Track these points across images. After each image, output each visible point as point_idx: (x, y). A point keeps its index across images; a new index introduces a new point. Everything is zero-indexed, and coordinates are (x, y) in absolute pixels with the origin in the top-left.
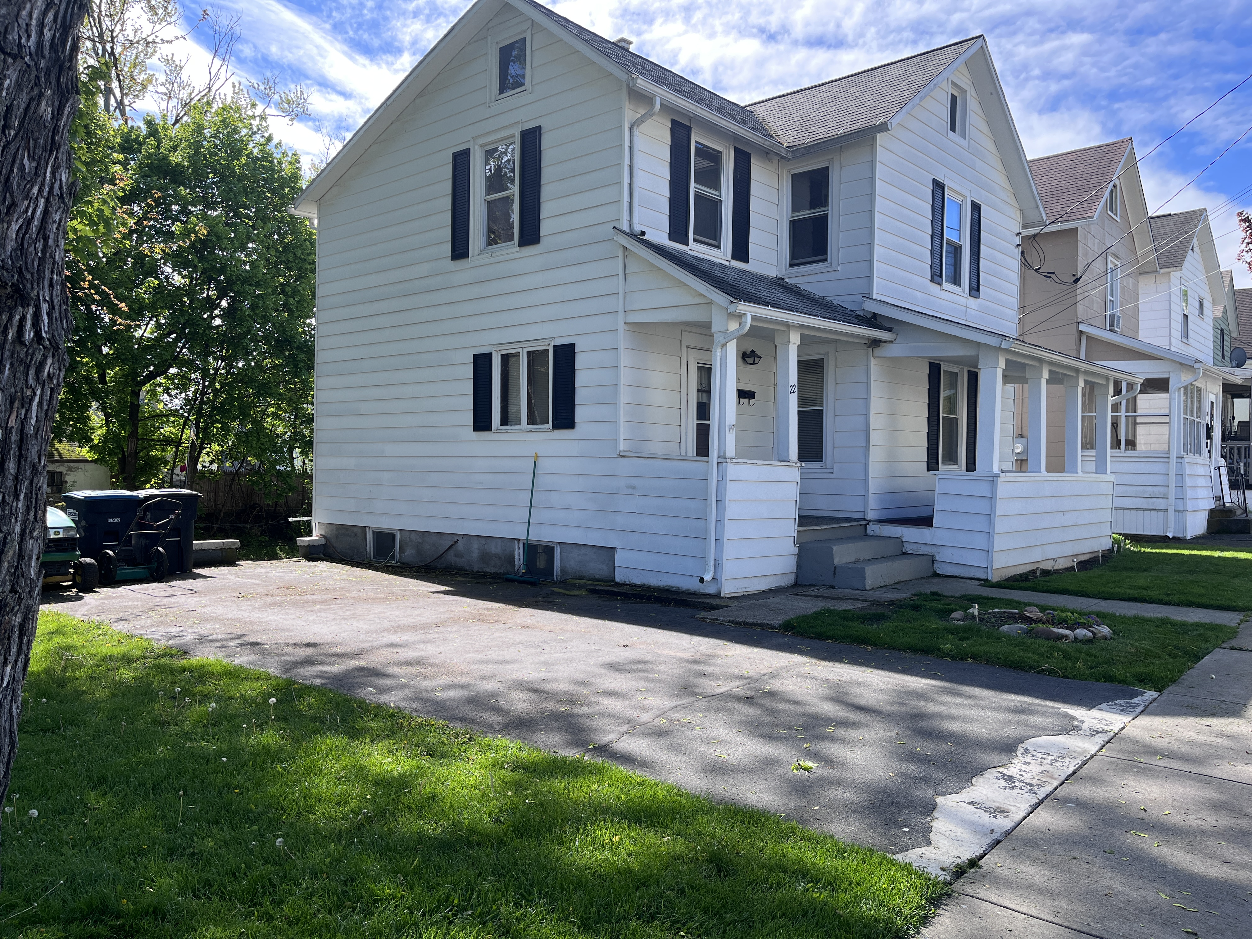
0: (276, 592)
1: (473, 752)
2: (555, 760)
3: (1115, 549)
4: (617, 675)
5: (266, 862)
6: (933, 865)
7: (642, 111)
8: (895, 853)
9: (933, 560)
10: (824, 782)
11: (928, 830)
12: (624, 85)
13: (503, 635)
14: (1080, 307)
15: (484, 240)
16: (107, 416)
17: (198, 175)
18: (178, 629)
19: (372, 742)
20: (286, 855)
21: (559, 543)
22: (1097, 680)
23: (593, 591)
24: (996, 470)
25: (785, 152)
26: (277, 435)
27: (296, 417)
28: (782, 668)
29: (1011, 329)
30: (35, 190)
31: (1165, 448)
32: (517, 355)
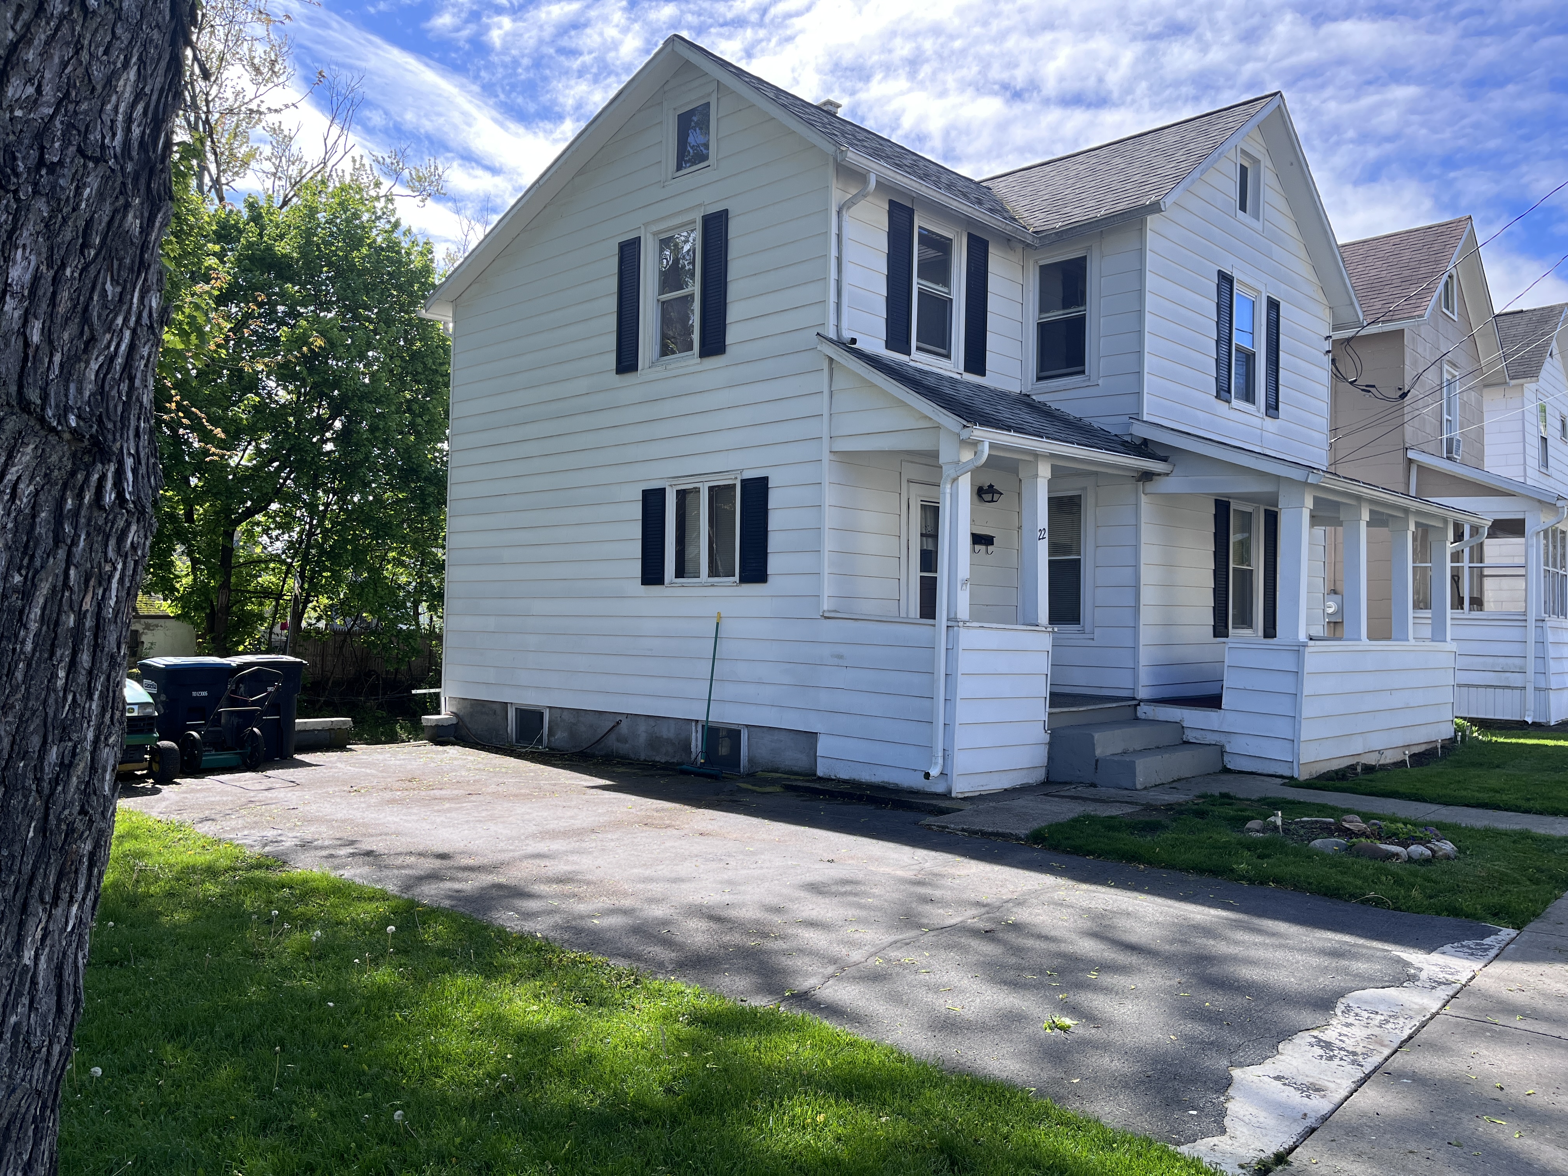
0: (397, 785)
1: (639, 1000)
2: (742, 1012)
3: (1459, 738)
4: (821, 900)
5: (381, 1140)
6: (1229, 1161)
7: (854, 191)
8: (1179, 1143)
9: (1222, 752)
10: (1085, 1044)
11: (1222, 1113)
12: (831, 159)
13: (676, 844)
14: (1408, 429)
15: (657, 349)
16: (195, 562)
17: (310, 269)
18: (275, 832)
19: (514, 983)
20: (407, 1132)
21: (747, 726)
22: (1438, 914)
23: (789, 788)
24: (1302, 637)
25: (1031, 238)
26: (399, 585)
27: (422, 564)
28: (1030, 892)
29: (1320, 457)
30: (120, 321)
31: (1520, 607)
32: (697, 491)
